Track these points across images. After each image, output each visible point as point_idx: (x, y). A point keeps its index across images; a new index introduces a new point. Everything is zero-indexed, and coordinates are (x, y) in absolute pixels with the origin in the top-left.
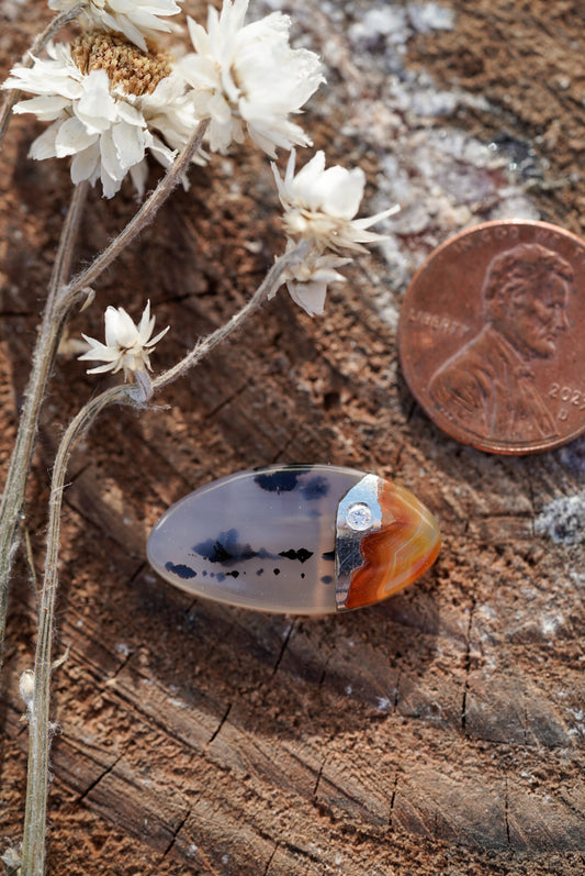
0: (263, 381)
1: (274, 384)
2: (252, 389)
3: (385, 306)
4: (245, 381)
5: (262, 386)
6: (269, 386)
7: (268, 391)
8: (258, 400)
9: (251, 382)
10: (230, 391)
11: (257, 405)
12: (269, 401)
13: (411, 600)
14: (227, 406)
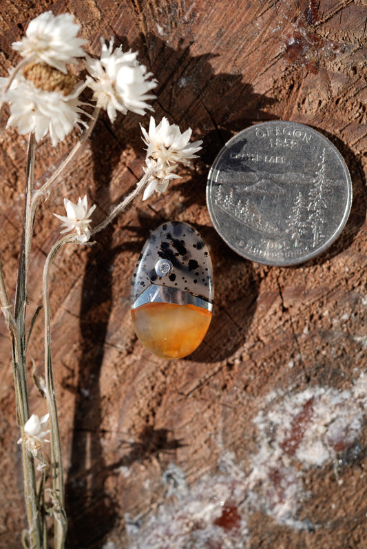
0: (241, 334)
1: (239, 340)
2: (237, 330)
3: (277, 392)
4: (241, 326)
5: (238, 334)
6: (238, 338)
7: (236, 338)
8: (231, 332)
9: (240, 329)
10: (236, 319)
11: (229, 332)
12: (231, 338)
13: (135, 405)
14: (228, 318)
